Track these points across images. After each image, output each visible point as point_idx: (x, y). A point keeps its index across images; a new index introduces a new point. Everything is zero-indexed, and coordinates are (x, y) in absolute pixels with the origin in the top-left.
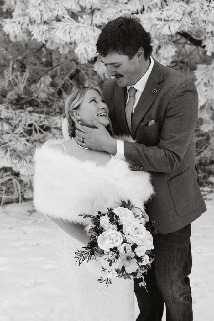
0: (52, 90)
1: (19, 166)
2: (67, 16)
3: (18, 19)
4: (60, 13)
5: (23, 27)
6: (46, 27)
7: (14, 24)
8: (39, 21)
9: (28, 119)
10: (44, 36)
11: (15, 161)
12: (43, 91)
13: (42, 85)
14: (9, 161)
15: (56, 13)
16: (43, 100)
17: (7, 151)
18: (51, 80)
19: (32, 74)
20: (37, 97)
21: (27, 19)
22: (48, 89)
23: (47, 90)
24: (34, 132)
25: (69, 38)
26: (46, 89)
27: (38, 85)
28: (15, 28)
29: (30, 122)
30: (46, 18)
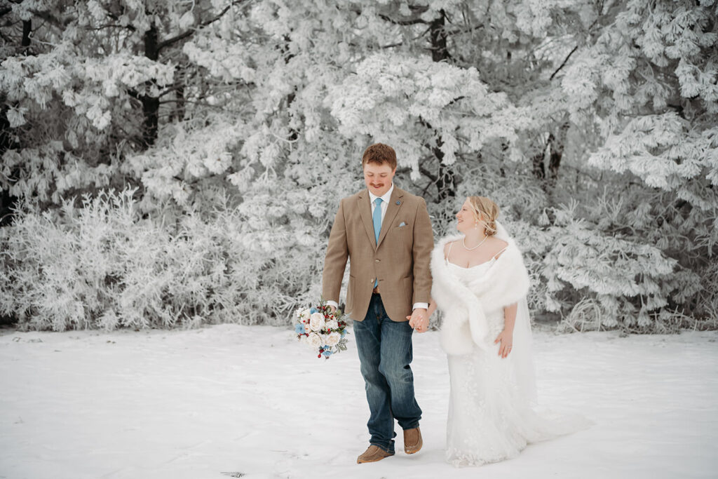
0: (650, 218)
1: (596, 284)
2: (646, 152)
3: (602, 153)
4: (638, 149)
5: (606, 160)
6: (624, 161)
7: (597, 158)
8: (619, 156)
9: (615, 245)
10: (621, 168)
11: (593, 281)
12: (640, 219)
13: (640, 213)
14: (587, 279)
15: (634, 149)
16: (639, 229)
17: (587, 271)
18: (650, 207)
19: (634, 200)
20: (632, 226)
21: (609, 154)
22: (646, 217)
23: (645, 219)
24: (619, 258)
25: (643, 170)
26: (643, 216)
27: (635, 212)
28: (598, 161)
29: (616, 249)
30: (624, 153)
